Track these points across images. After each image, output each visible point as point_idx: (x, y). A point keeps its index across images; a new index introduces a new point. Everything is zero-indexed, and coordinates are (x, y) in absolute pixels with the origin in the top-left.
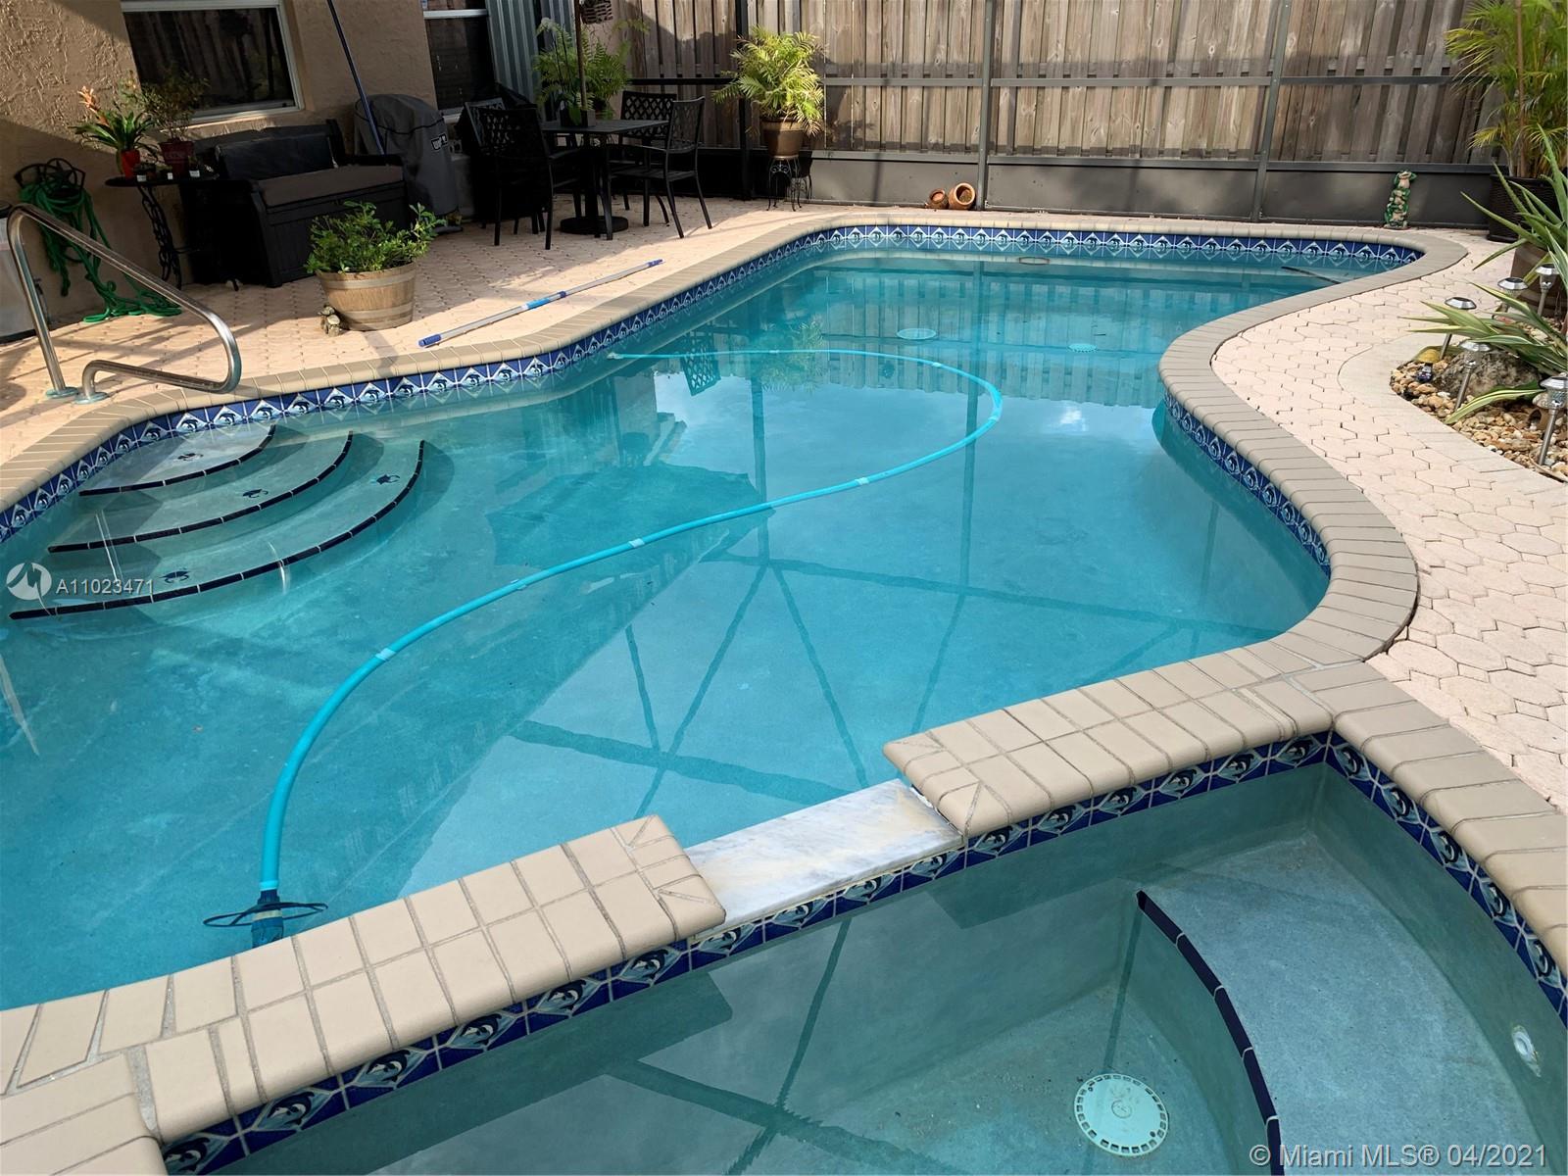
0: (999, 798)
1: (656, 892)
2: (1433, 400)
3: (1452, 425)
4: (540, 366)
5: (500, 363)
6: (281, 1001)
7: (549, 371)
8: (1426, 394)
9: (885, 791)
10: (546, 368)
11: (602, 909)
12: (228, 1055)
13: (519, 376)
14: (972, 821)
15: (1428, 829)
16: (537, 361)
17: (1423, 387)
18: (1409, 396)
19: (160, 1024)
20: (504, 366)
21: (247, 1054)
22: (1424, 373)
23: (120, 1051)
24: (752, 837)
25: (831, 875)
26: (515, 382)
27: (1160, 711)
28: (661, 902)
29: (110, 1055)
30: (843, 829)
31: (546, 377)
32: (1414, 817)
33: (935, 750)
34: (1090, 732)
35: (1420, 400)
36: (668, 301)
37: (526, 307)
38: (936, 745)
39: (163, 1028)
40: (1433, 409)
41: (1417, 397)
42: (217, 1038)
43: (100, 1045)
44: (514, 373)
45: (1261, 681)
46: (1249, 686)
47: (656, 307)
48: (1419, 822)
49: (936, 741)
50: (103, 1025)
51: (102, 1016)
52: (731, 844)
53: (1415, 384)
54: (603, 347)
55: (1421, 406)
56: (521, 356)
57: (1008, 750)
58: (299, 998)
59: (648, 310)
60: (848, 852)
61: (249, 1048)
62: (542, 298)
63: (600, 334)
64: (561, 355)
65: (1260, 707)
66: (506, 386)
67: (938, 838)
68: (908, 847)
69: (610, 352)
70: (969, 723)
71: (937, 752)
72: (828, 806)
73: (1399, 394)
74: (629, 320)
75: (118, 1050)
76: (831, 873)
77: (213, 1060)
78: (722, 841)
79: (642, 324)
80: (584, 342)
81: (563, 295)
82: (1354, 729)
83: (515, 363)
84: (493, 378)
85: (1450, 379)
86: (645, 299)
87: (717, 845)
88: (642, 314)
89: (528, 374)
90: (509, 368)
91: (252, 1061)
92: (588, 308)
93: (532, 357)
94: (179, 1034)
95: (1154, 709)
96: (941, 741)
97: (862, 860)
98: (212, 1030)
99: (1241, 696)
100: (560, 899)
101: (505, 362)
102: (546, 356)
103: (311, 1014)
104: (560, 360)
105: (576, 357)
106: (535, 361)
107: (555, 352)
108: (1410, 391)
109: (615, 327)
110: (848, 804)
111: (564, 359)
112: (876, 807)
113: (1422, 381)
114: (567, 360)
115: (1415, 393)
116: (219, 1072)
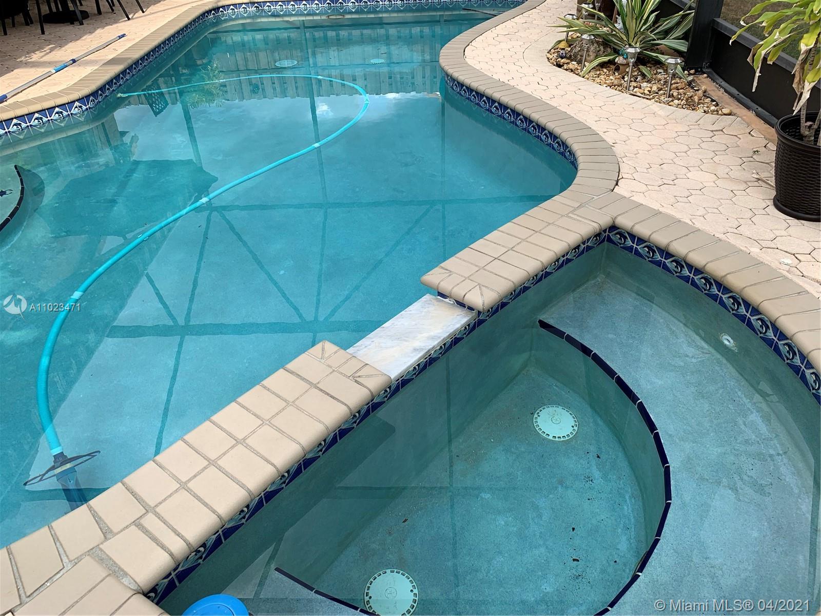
0: (492, 290)
1: (351, 378)
2: (571, 66)
3: (583, 77)
4: (80, 107)
5: (54, 108)
6: (170, 496)
7: (87, 109)
8: (566, 64)
9: (425, 301)
10: (84, 108)
11: (328, 394)
12: (157, 534)
13: (69, 115)
14: (485, 304)
15: (665, 261)
16: (78, 104)
17: (563, 60)
18: (559, 66)
19: (101, 532)
20: (57, 109)
21: (170, 530)
22: (562, 54)
23: (84, 554)
24: (373, 340)
25: (424, 348)
26: (67, 119)
27: (540, 232)
28: (356, 381)
29: (79, 559)
30: (416, 325)
31: (86, 113)
32: (656, 257)
33: (448, 275)
34: (514, 249)
35: (565, 67)
36: (142, 59)
37: (54, 71)
38: (447, 272)
39: (104, 534)
40: (572, 71)
41: (563, 66)
42: (143, 527)
43: (67, 556)
44: (65, 113)
45: (575, 209)
46: (572, 212)
47: (136, 63)
48: (660, 258)
49: (447, 270)
50: (61, 545)
51: (56, 540)
52: (363, 346)
53: (560, 59)
54: (114, 90)
55: (566, 70)
56: (67, 102)
57: (483, 266)
58: (181, 491)
59: (132, 65)
60: (426, 335)
61: (168, 527)
62: (62, 65)
63: (110, 82)
64: (91, 98)
65: (581, 221)
66: (61, 122)
67: (465, 317)
68: (454, 325)
69: (118, 93)
70: (456, 257)
71: (450, 275)
72: (401, 315)
73: (554, 65)
74: (124, 72)
75: (83, 555)
76: (424, 346)
77: (150, 540)
78: (358, 346)
79: (131, 74)
80: (102, 88)
81: (74, 61)
82: (625, 222)
83: (64, 107)
84: (52, 118)
85: (576, 55)
86: (130, 58)
87: (357, 348)
88: (130, 68)
89: (74, 113)
90: (61, 110)
91: (175, 533)
92: (96, 68)
93: (74, 102)
94: (117, 534)
95: (536, 232)
96: (449, 269)
97: (435, 336)
98: (137, 523)
99: (570, 217)
100: (301, 396)
101: (58, 106)
102: (83, 100)
103: (194, 496)
104: (91, 101)
105: (100, 99)
106: (77, 104)
107: (88, 97)
108: (558, 63)
109: (117, 77)
110: (411, 312)
111: (94, 100)
112: (426, 310)
113: (562, 58)
114: (96, 101)
115: (561, 64)
116: (158, 544)
